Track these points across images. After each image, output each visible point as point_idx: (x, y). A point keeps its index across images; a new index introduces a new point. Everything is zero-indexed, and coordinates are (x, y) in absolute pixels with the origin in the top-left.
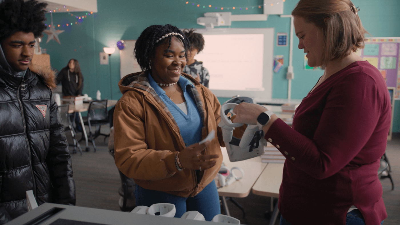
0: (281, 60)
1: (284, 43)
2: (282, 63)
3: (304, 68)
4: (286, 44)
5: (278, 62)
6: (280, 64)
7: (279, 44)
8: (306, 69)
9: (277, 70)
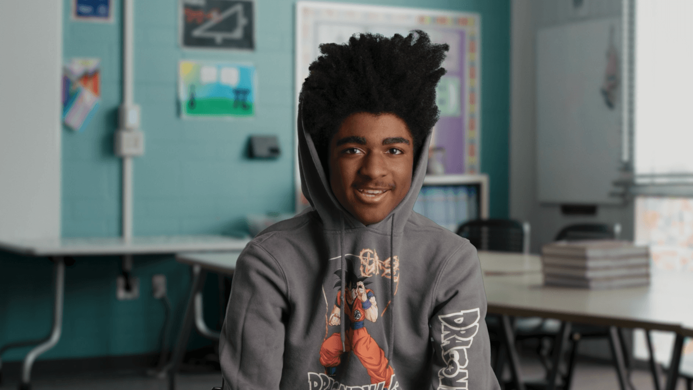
0: (89, 77)
1: (102, 9)
2: (96, 90)
3: (178, 112)
4: (106, 15)
5: (79, 85)
6: (88, 98)
7: (79, 14)
8: (185, 116)
9: (76, 119)
